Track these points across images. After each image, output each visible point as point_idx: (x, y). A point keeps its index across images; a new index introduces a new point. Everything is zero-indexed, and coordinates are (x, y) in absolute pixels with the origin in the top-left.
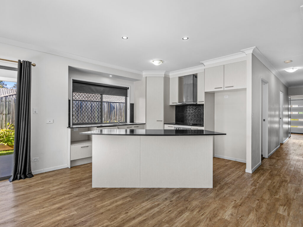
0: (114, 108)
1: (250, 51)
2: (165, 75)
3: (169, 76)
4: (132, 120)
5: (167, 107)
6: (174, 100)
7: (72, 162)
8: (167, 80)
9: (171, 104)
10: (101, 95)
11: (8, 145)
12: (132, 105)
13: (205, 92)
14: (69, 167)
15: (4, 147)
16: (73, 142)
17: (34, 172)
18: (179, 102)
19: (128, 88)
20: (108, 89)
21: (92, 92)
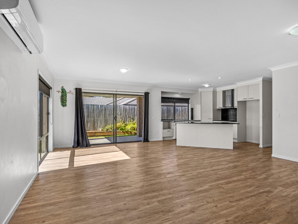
0: (178, 110)
1: (261, 79)
2: (213, 90)
3: (216, 90)
4: (192, 118)
5: (215, 110)
6: (220, 105)
7: (163, 138)
8: (215, 93)
9: (218, 108)
10: (175, 104)
11: (122, 132)
12: (192, 109)
13: (238, 101)
14: (162, 140)
15: (121, 133)
16: (163, 129)
17: (150, 140)
18: (223, 107)
19: (190, 99)
20: (178, 100)
21: (170, 102)
